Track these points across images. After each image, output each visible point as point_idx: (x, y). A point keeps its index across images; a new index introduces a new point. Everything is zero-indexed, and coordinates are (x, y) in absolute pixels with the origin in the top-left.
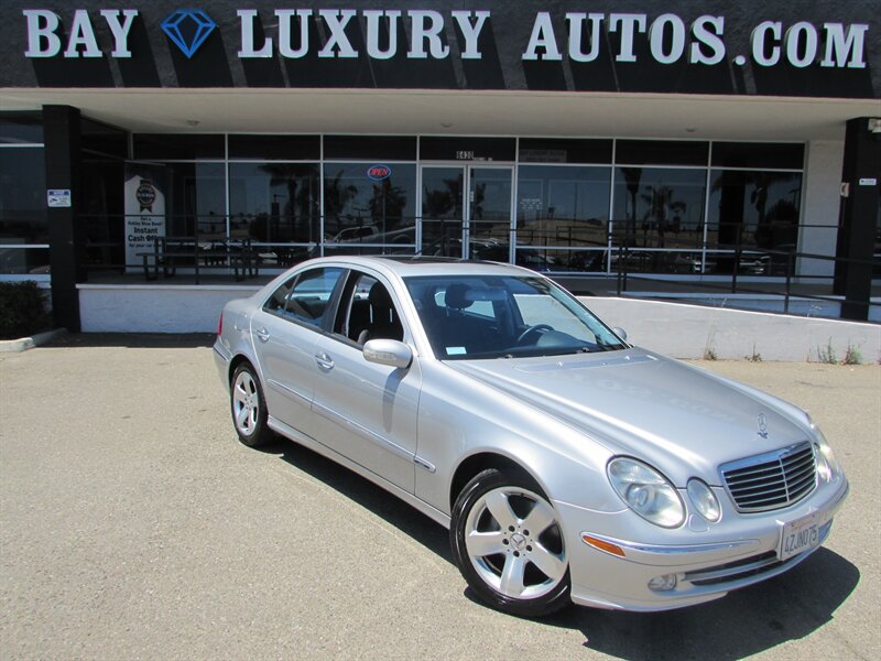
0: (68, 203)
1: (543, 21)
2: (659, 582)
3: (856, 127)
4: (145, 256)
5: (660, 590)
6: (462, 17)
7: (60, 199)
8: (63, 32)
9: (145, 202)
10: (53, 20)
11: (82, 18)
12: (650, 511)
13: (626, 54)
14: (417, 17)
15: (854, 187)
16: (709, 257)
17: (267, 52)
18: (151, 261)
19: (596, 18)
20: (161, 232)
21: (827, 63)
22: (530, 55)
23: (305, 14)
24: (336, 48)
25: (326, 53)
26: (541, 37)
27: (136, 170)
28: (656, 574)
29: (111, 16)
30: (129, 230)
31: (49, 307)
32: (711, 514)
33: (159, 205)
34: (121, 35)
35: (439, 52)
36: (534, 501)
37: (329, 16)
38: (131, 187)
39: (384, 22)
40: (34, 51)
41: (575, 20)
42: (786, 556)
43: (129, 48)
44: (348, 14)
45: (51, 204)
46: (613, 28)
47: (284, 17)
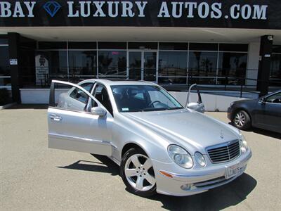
0: (16, 63)
1: (164, 4)
2: (185, 186)
3: (264, 38)
4: (41, 80)
5: (184, 189)
6: (138, 3)
7: (14, 62)
8: (12, 9)
9: (42, 63)
10: (9, 5)
11: (18, 4)
12: (182, 163)
13: (190, 15)
14: (124, 3)
15: (263, 57)
16: (219, 80)
17: (77, 15)
18: (43, 81)
19: (181, 4)
20: (47, 72)
21: (254, 17)
22: (160, 15)
23: (89, 3)
24: (99, 14)
25: (96, 15)
26: (163, 10)
27: (39, 53)
28: (184, 184)
29: (27, 4)
30: (37, 72)
31: (11, 96)
32: (203, 164)
33: (46, 64)
34: (30, 10)
35: (131, 15)
36: (146, 159)
37: (96, 3)
38: (37, 58)
39: (114, 5)
40: (3, 15)
41: (174, 4)
42: (228, 178)
43: (33, 14)
44: (103, 3)
45: (11, 64)
46: (186, 7)
47: (82, 3)
